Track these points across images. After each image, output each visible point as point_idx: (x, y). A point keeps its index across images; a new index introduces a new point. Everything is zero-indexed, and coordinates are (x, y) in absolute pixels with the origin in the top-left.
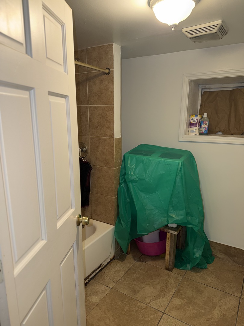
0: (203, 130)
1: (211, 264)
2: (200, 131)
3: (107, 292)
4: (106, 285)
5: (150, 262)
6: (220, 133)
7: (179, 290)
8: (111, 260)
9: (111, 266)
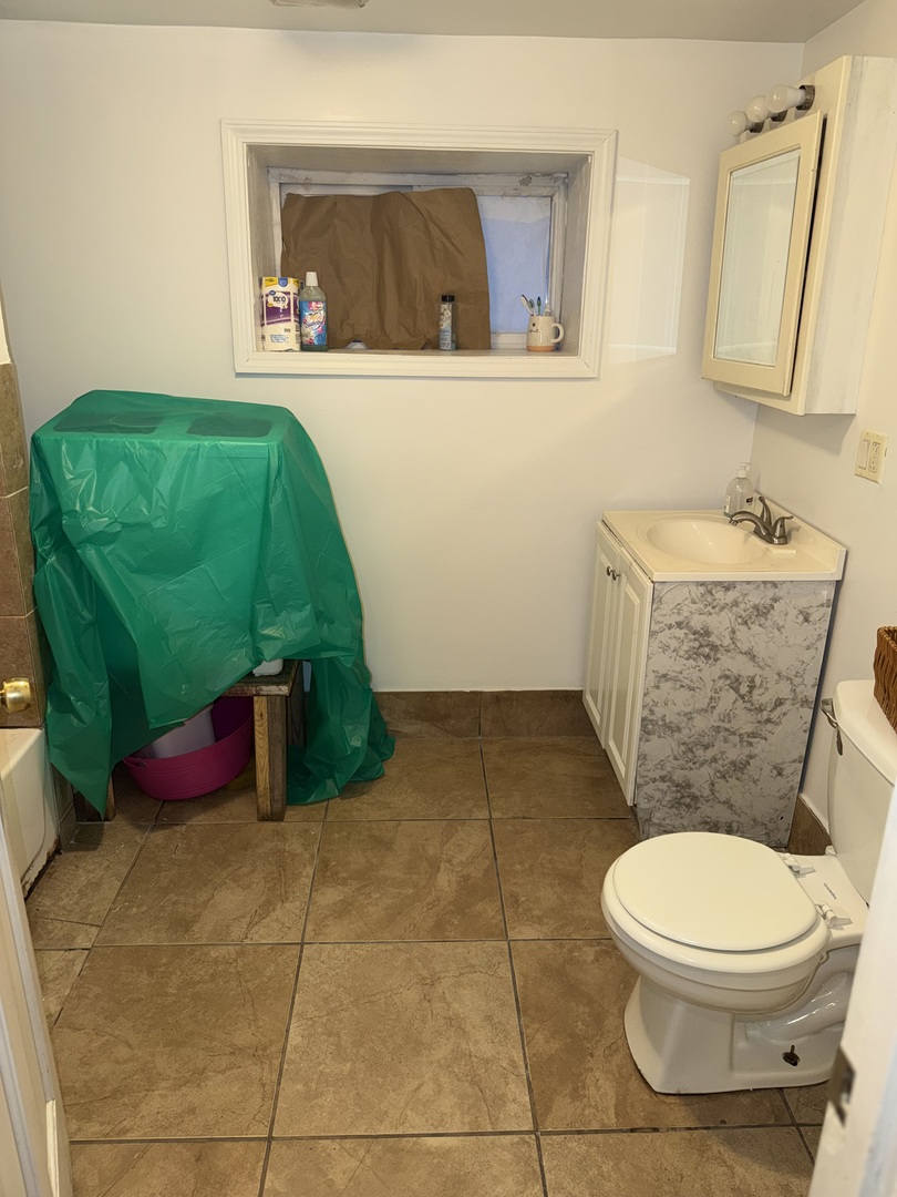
0: (313, 333)
1: (390, 760)
2: (301, 336)
3: (77, 969)
4: (65, 947)
5: (200, 818)
6: (358, 346)
7: (325, 864)
8: (50, 859)
9: (56, 878)
